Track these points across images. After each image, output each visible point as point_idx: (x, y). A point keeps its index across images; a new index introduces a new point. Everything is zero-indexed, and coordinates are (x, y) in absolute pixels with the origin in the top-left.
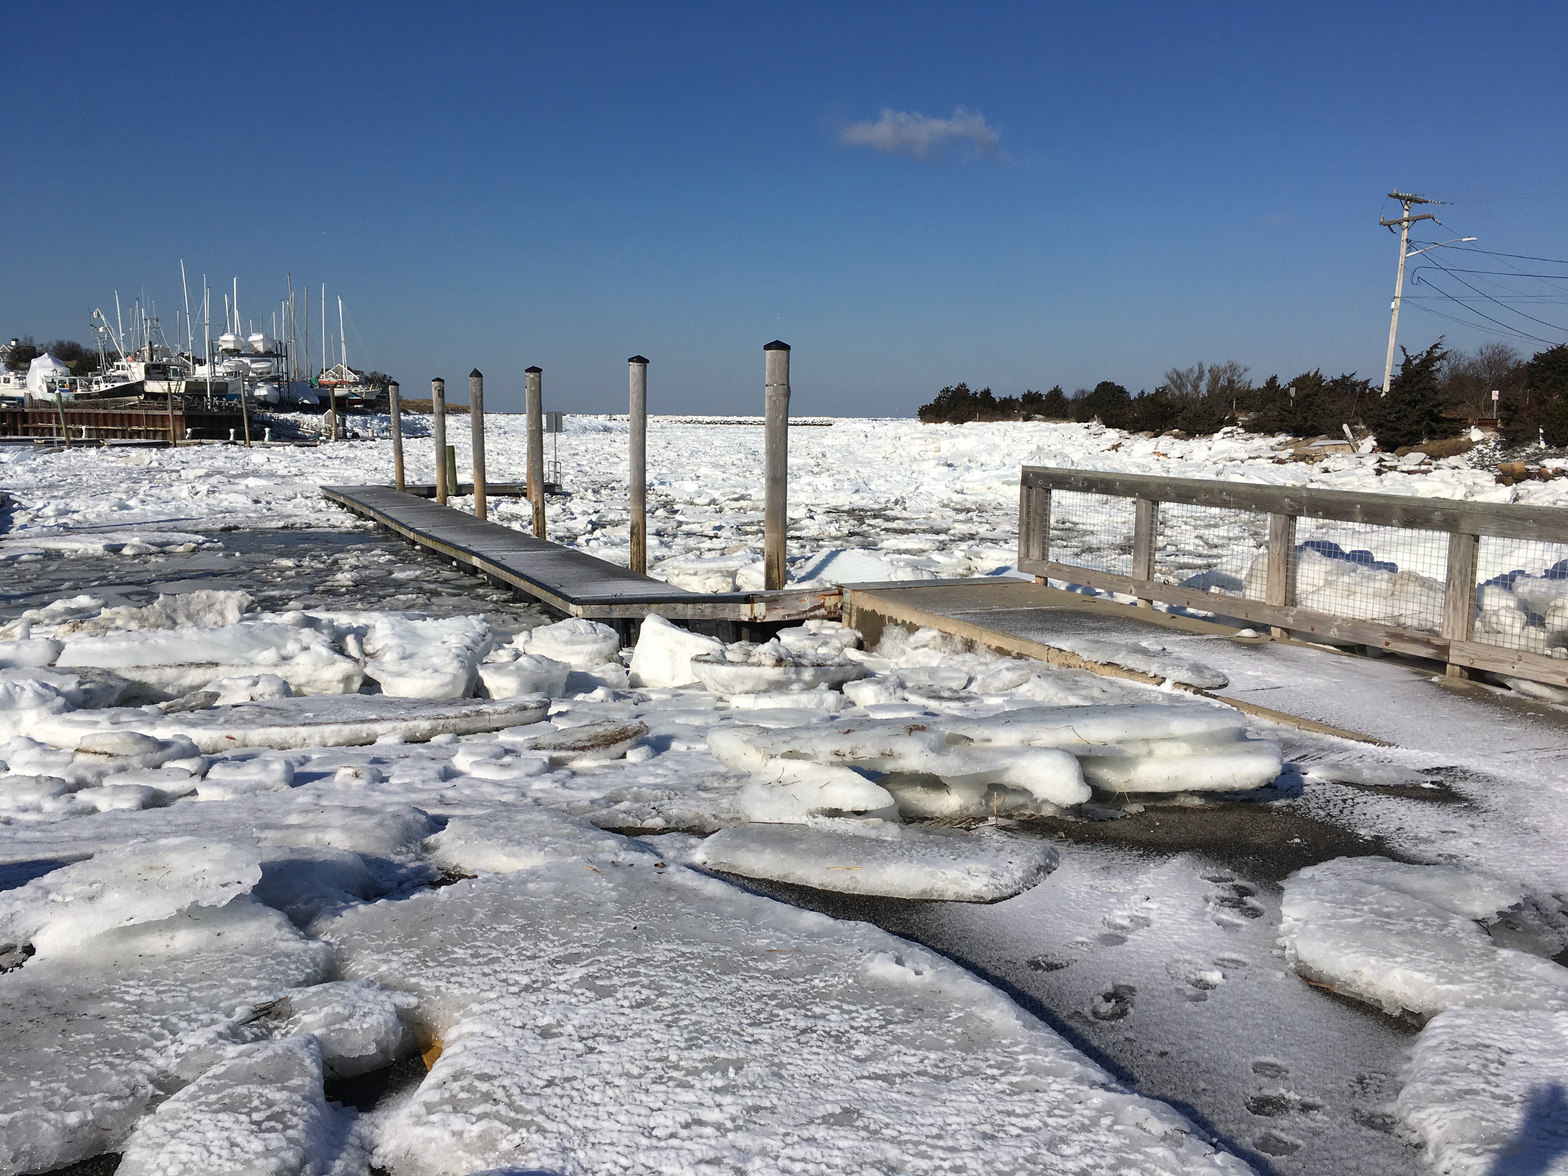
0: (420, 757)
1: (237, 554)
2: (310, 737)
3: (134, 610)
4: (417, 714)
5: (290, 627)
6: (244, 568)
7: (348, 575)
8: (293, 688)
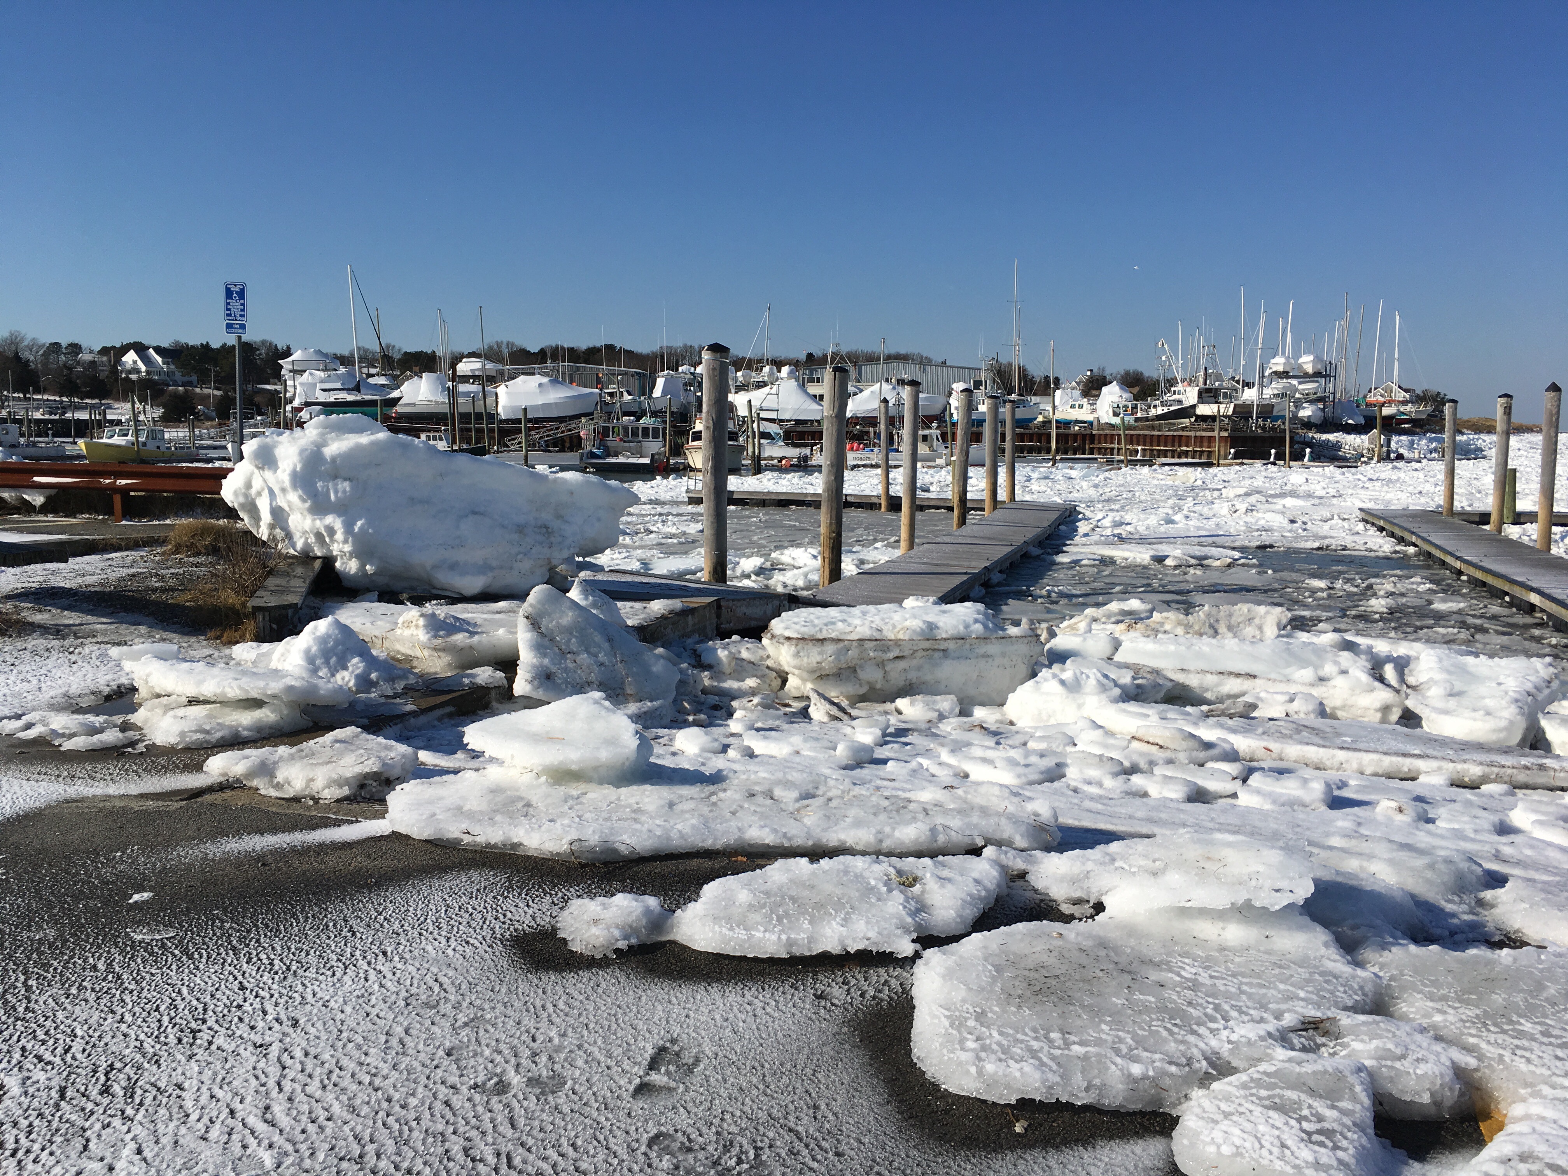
0: (1469, 803)
1: (1270, 572)
2: (1347, 761)
3: (1182, 616)
4: (1468, 757)
5: (1329, 649)
6: (1276, 586)
7: (1383, 602)
8: (1328, 709)
